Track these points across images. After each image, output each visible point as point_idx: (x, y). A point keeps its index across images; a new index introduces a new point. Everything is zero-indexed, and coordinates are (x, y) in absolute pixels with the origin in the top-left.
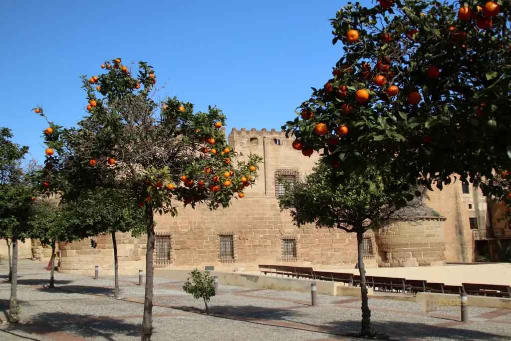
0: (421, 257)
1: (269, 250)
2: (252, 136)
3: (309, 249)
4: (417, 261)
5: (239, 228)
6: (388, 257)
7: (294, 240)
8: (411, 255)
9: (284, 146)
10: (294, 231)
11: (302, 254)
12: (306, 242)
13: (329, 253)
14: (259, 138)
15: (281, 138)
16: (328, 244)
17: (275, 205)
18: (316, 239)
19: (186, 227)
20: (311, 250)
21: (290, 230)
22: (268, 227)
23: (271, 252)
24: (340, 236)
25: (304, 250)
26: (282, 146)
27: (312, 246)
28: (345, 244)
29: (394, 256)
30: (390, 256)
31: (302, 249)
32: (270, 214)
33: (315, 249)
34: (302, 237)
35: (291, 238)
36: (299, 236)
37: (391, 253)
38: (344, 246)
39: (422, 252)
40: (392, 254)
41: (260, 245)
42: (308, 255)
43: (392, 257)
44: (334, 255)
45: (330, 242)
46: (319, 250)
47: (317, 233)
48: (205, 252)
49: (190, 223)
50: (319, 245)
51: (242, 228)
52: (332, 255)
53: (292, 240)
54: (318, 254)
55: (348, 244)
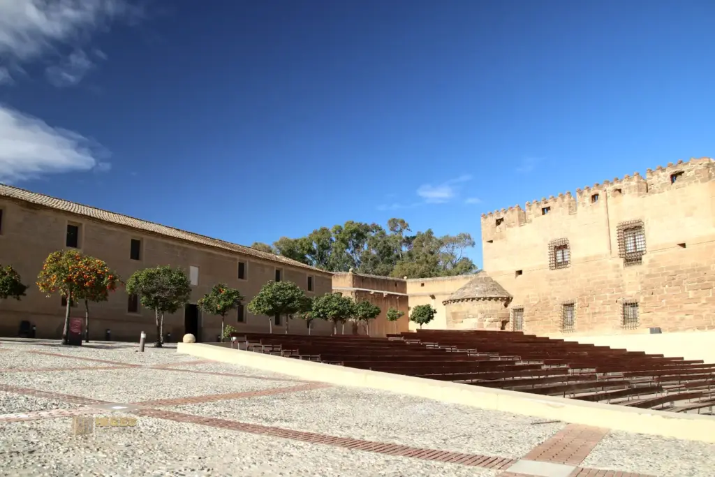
1: (607, 317)
2: (593, 193)
5: (581, 296)
9: (626, 195)
10: (637, 293)
14: (600, 192)
15: (622, 186)
16: (677, 306)
17: (618, 266)
19: (536, 300)
22: (609, 291)
23: (610, 319)
28: (699, 304)
31: (644, 315)
32: (611, 276)
34: (645, 299)
35: (632, 302)
36: (641, 300)
38: (699, 306)
41: (599, 313)
46: (664, 314)
48: (549, 323)
49: (539, 295)
50: (666, 307)
51: (583, 295)
52: (682, 319)
54: (663, 319)
55: (704, 304)
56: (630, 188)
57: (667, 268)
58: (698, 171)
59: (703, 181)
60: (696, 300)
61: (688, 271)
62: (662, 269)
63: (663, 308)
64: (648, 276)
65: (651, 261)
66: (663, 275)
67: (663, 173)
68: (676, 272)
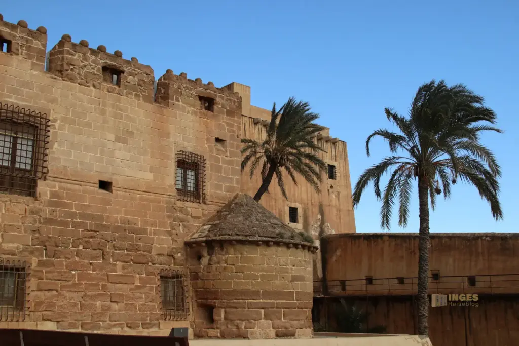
0: (280, 319)
3: (54, 292)
4: (273, 328)
6: (216, 317)
7: (23, 269)
8: (263, 316)
9: (21, 57)
10: (25, 249)
11: (38, 304)
12: (50, 276)
13: (98, 304)
15: (14, 36)
16: (98, 285)
18: (74, 272)
20: (60, 294)
21: (16, 245)
24: (123, 268)
25: (42, 296)
26: (14, 57)
27: (61, 287)
28: (132, 286)
29: (230, 316)
30: (220, 315)
31: (39, 293)
33: (68, 294)
34: (41, 263)
35: (17, 265)
36: (34, 263)
37: (223, 310)
38: (131, 289)
39: (283, 310)
40: (225, 312)
42: (51, 306)
43: (225, 318)
44: (109, 308)
45: (103, 279)
46: (76, 297)
47: (77, 259)
50: (78, 284)
52: (105, 309)
53: (17, 270)
54: (75, 305)
55: (138, 287)
56: (29, 48)
57: (82, 216)
58: (141, 82)
59: (146, 99)
60: (125, 279)
61: (117, 229)
62: (73, 215)
63: (74, 285)
64: (48, 221)
65: (54, 194)
66: (76, 225)
67: (93, 57)
68: (97, 225)
